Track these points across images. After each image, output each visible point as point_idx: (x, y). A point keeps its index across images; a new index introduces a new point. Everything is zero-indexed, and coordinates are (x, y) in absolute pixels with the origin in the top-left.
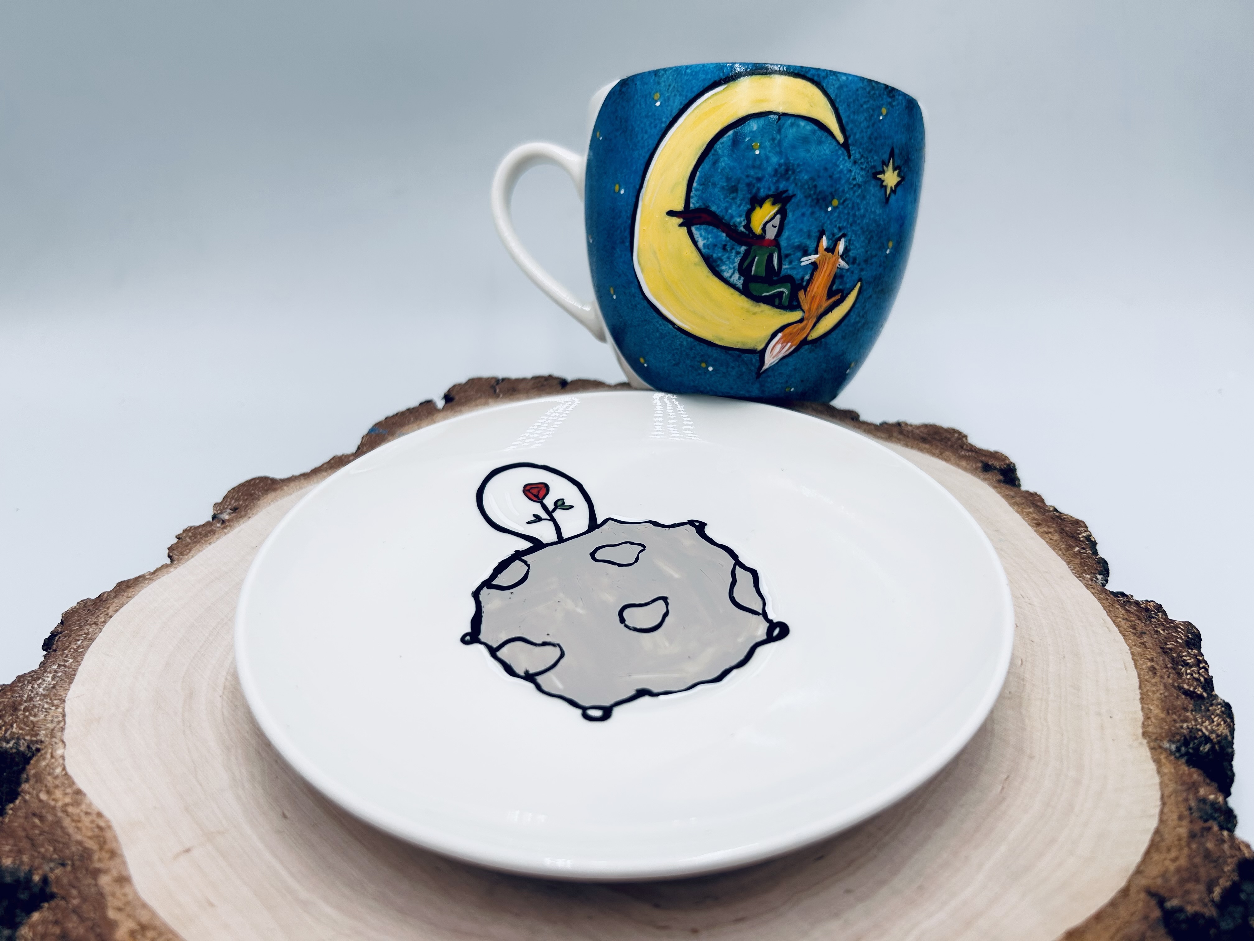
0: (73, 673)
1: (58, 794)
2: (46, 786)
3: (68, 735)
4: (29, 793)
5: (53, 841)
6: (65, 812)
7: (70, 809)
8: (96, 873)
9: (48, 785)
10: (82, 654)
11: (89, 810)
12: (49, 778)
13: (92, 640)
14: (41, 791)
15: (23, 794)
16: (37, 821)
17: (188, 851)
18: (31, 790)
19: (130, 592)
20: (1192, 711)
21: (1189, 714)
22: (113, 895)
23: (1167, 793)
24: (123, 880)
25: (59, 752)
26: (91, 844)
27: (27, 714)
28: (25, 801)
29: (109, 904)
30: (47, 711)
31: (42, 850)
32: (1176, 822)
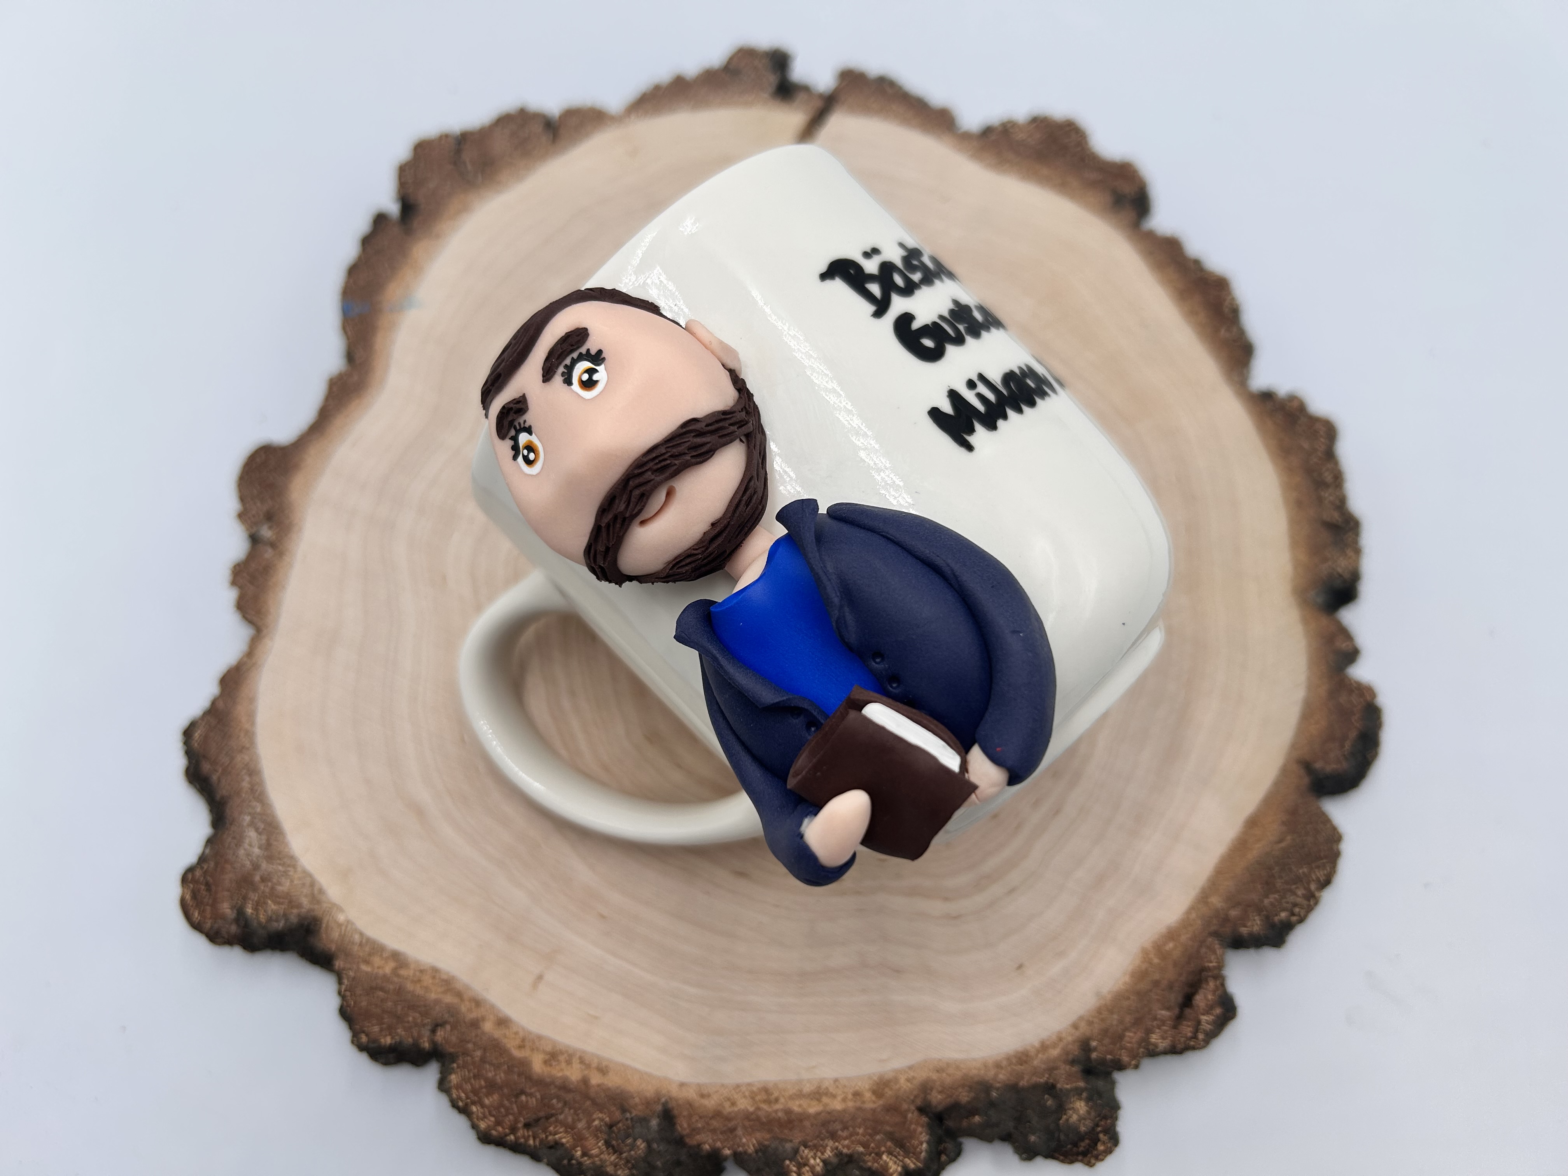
1: (377, 961)
2: (359, 957)
4: (350, 969)
5: (413, 1007)
6: (398, 976)
7: (403, 972)
8: (475, 1024)
9: (361, 954)
11: (422, 968)
12: (356, 948)
14: (358, 963)
15: (345, 972)
16: (381, 994)
17: (540, 978)
18: (348, 966)
22: (505, 1036)
24: (503, 1022)
25: (341, 918)
26: (448, 999)
27: (270, 884)
28: (354, 979)
29: (508, 1046)
30: (285, 874)
31: (411, 1019)
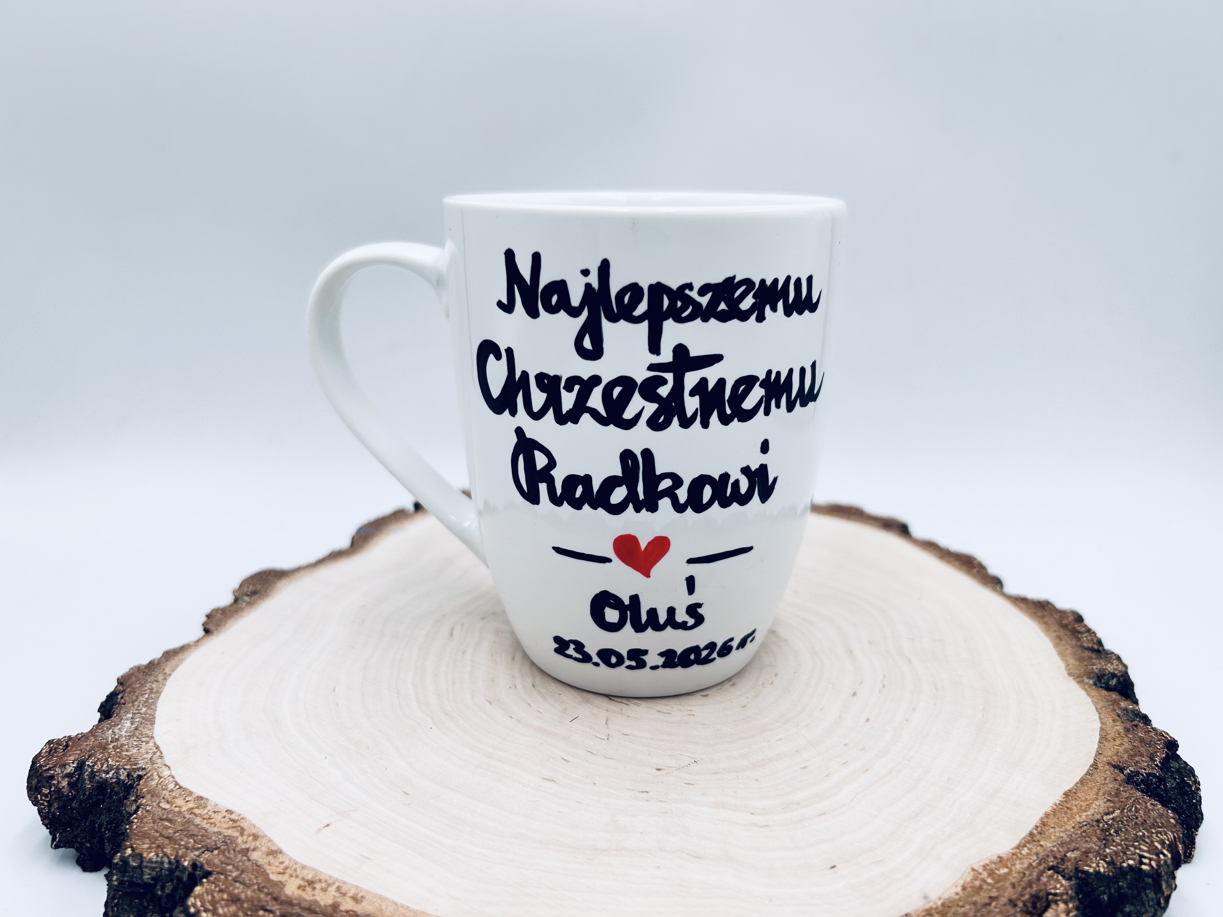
0: (152, 717)
3: (167, 761)
10: (155, 703)
13: (159, 693)
19: (180, 656)
20: (1095, 659)
21: (1094, 661)
23: (1099, 707)
32: (1112, 723)
